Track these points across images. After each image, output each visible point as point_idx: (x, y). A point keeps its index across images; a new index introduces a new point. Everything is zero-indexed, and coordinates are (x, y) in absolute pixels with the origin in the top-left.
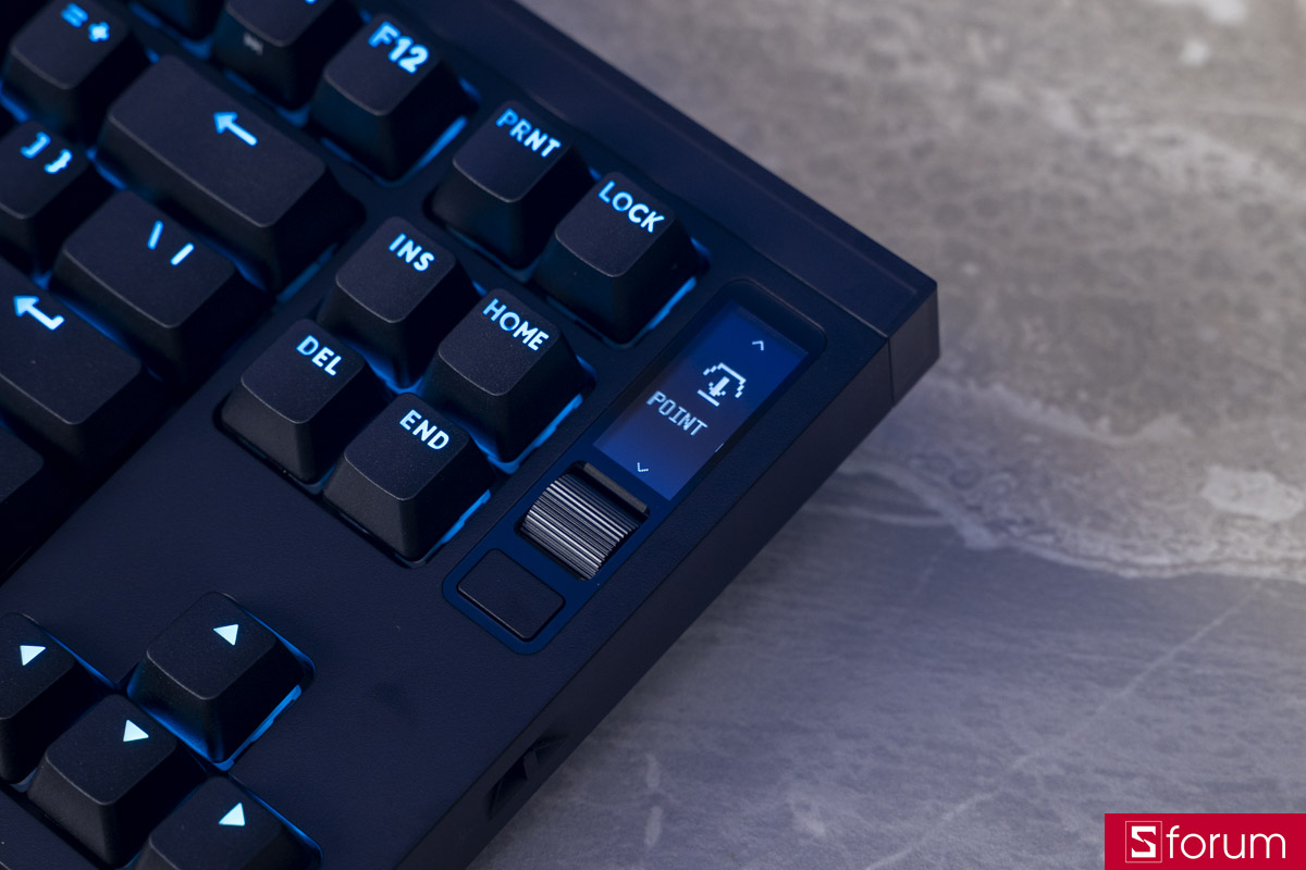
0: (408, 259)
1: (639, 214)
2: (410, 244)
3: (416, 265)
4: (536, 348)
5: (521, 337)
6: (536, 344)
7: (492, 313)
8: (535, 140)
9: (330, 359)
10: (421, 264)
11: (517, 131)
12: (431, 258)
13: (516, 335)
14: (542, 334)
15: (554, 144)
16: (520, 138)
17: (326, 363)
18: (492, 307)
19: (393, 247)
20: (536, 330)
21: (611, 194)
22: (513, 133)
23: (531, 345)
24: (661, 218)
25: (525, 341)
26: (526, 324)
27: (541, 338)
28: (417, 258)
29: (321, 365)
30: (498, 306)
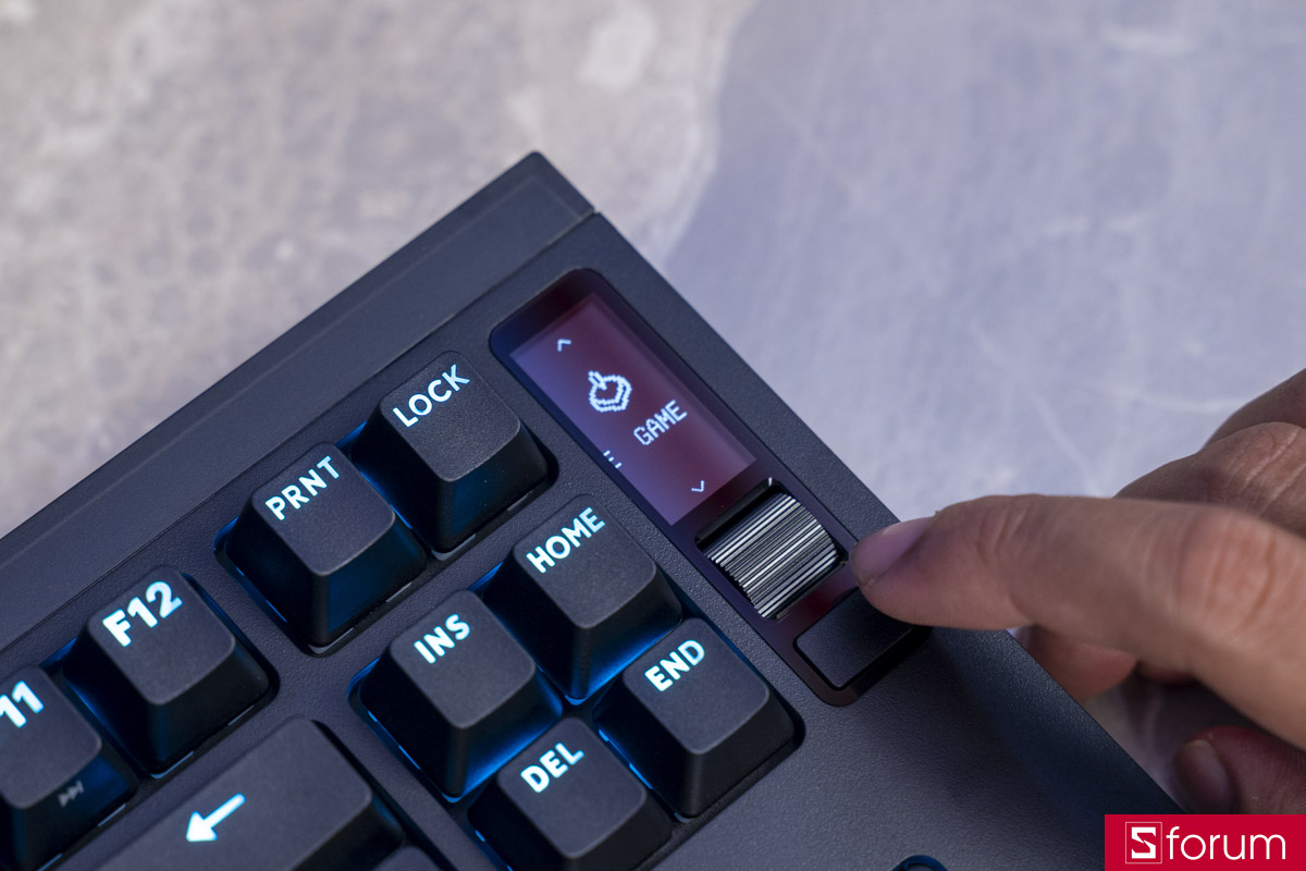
0: (450, 644)
1: (440, 391)
2: (428, 638)
3: (460, 636)
4: (602, 524)
5: (582, 538)
6: (595, 523)
7: (544, 564)
8: (313, 482)
9: (558, 755)
10: (460, 631)
11: (297, 500)
12: (455, 618)
13: (577, 544)
14: (583, 516)
15: (325, 463)
16: (306, 500)
17: (563, 761)
18: (537, 563)
19: (431, 659)
20: (576, 521)
21: (410, 415)
22: (297, 506)
23: (595, 529)
24: (454, 368)
25: (588, 535)
26: (565, 531)
27: (589, 516)
28: (452, 635)
29: (564, 768)
30: (537, 555)
